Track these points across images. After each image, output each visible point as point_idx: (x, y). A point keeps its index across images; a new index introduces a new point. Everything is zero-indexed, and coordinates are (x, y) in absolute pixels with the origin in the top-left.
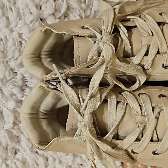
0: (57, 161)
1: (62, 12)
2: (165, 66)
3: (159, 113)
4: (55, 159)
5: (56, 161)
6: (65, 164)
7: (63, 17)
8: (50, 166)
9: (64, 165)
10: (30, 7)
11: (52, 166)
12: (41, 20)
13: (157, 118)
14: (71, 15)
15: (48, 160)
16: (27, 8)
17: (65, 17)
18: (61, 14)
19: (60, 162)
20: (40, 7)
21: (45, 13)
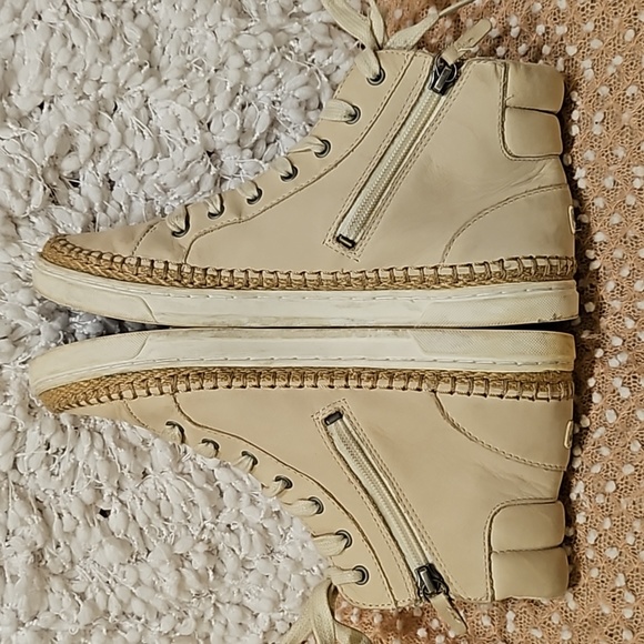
0: (245, 498)
1: (257, 134)
6: (264, 507)
7: (262, 145)
8: (229, 510)
10: (183, 126)
12: (210, 154)
14: (283, 137)
16: (175, 129)
17: (268, 145)
18: (255, 138)
19: (253, 502)
20: (209, 125)
21: (217, 138)
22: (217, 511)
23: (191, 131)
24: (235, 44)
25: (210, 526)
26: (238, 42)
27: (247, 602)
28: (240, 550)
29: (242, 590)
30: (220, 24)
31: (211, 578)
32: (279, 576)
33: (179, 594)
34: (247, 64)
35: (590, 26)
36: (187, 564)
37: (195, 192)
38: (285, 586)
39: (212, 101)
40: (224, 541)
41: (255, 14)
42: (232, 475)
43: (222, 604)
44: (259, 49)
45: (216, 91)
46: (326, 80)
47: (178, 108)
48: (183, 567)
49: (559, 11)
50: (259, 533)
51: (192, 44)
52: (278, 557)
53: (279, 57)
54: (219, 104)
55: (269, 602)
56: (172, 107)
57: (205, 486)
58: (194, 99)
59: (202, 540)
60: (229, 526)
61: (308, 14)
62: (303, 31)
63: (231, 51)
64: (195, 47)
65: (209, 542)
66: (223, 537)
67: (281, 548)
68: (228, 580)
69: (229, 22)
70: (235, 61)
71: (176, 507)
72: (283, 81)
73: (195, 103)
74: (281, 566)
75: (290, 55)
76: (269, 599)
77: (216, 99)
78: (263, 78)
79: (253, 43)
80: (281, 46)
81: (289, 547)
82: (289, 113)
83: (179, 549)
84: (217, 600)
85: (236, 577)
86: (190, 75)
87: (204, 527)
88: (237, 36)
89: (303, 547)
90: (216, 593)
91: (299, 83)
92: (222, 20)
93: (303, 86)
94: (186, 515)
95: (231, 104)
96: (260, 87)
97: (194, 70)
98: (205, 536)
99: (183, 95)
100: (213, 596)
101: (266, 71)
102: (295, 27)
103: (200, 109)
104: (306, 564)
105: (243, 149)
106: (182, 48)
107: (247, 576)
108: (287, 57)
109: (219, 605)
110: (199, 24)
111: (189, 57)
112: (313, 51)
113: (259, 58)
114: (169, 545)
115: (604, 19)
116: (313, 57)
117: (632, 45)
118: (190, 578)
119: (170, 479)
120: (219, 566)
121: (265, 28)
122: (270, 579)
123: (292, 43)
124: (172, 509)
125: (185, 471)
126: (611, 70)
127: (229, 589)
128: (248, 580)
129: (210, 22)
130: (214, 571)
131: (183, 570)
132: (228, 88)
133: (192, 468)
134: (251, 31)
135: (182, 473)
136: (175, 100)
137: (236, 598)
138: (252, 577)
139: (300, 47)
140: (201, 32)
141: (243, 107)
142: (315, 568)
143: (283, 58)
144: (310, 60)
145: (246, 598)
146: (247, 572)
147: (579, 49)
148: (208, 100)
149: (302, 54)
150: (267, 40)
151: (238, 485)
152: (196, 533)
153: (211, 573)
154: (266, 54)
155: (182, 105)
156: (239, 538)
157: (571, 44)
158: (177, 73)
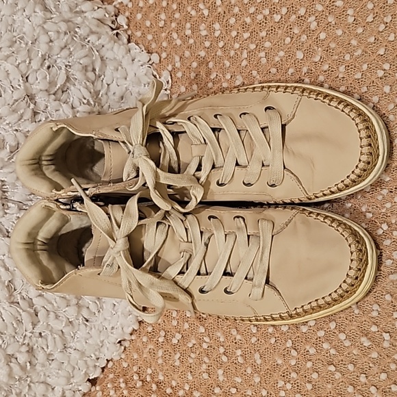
0: (52, 315)
1: (59, 85)
2: (220, 183)
3: (209, 239)
5: (50, 316)
6: (64, 320)
7: (60, 92)
8: (42, 323)
9: (62, 322)
10: (11, 77)
13: (207, 245)
14: (72, 88)
15: (37, 316)
16: (6, 79)
18: (57, 88)
19: (57, 317)
20: (27, 78)
21: (34, 86)
22: (34, 325)
23: (17, 81)
24: (43, 27)
25: (29, 334)
26: (45, 26)
27: (49, 380)
28: (48, 348)
29: (47, 374)
30: (33, 15)
31: (29, 367)
32: (71, 362)
33: (9, 380)
34: (51, 41)
35: (264, 34)
36: (13, 360)
37: (19, 120)
38: (74, 368)
39: (30, 63)
40: (38, 343)
41: (54, 10)
42: (46, 301)
43: (33, 383)
44: (58, 32)
45: (32, 56)
46: (97, 53)
47: (8, 66)
48: (11, 362)
49: (246, 24)
50: (60, 336)
51: (16, 26)
52: (69, 350)
53: (70, 38)
54: (35, 65)
55: (65, 379)
56: (4, 65)
57: (28, 309)
58: (19, 61)
59: (24, 344)
60: (40, 334)
61: (86, 12)
62: (83, 22)
63: (42, 32)
64: (17, 28)
65: (28, 344)
66: (37, 341)
67: (72, 344)
68: (38, 368)
69: (40, 14)
70: (43, 38)
71: (9, 325)
72: (73, 53)
73: (19, 64)
74: (72, 356)
75: (76, 37)
76: (65, 377)
77: (32, 62)
78: (61, 51)
79: (55, 28)
80: (71, 31)
81: (78, 344)
82: (76, 73)
83: (10, 351)
84: (31, 382)
85: (43, 366)
86: (16, 45)
87: (25, 335)
88: (45, 23)
89: (86, 342)
90: (30, 377)
91: (83, 55)
92: (35, 12)
93: (85, 57)
94: (15, 329)
95: (42, 65)
96: (59, 56)
97: (18, 42)
98: (26, 342)
99: (11, 58)
100: (29, 379)
101: (63, 46)
102: (79, 20)
103: (23, 67)
104: (87, 353)
105: (50, 95)
106: (9, 28)
107: (50, 364)
108: (75, 38)
109: (32, 384)
110: (20, 13)
111: (15, 34)
112: (88, 35)
113: (58, 38)
114: (3, 349)
115: (272, 30)
116: (88, 39)
117: (289, 46)
118: (16, 369)
119: (5, 307)
120: (33, 359)
121: (61, 19)
122: (65, 364)
123: (77, 30)
124: (7, 326)
125: (15, 300)
126: (277, 59)
127: (38, 373)
128: (51, 367)
129: (27, 12)
130: (30, 362)
131: (11, 364)
132: (40, 55)
133: (19, 298)
134: (53, 20)
135: (13, 303)
136: (6, 61)
137: (42, 378)
138: (54, 365)
139: (82, 32)
140: (21, 18)
141: (49, 67)
142: (93, 355)
143: (73, 39)
144: (87, 40)
145: (48, 378)
146: (50, 362)
147: (257, 46)
148: (28, 62)
149: (82, 37)
150: (63, 27)
151: (49, 307)
152: (21, 340)
153: (28, 364)
154: (62, 35)
155: (12, 64)
156: (47, 340)
157: (252, 43)
158: (8, 44)
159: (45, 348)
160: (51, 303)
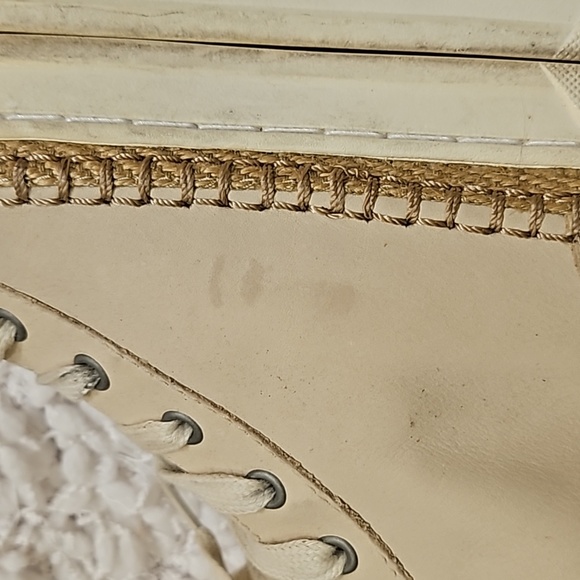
4: (93, 459)
5: (99, 468)
9: (137, 491)
11: (79, 488)
159: (88, 564)
160: (99, 430)
